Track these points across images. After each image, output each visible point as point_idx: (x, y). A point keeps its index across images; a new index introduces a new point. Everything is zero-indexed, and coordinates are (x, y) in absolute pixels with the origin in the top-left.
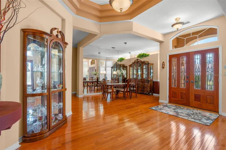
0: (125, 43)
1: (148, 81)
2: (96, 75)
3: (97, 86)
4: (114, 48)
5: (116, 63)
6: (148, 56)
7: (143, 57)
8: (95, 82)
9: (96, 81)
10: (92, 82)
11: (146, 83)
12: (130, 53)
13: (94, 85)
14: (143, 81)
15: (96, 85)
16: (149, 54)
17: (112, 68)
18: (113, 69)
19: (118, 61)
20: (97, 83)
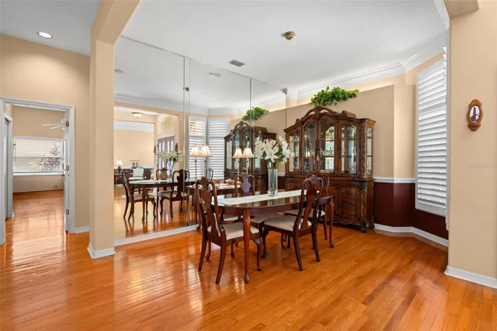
0: (288, 35)
1: (363, 182)
2: (175, 160)
3: (179, 198)
4: (239, 64)
5: (241, 123)
6: (353, 95)
7: (335, 101)
8: (172, 185)
9: (176, 181)
10: (165, 186)
11: (353, 191)
12: (285, 91)
13: (168, 196)
14: (340, 180)
15: (174, 196)
16: (357, 91)
17: (227, 139)
18: (230, 144)
19: (246, 118)
20: (180, 190)
